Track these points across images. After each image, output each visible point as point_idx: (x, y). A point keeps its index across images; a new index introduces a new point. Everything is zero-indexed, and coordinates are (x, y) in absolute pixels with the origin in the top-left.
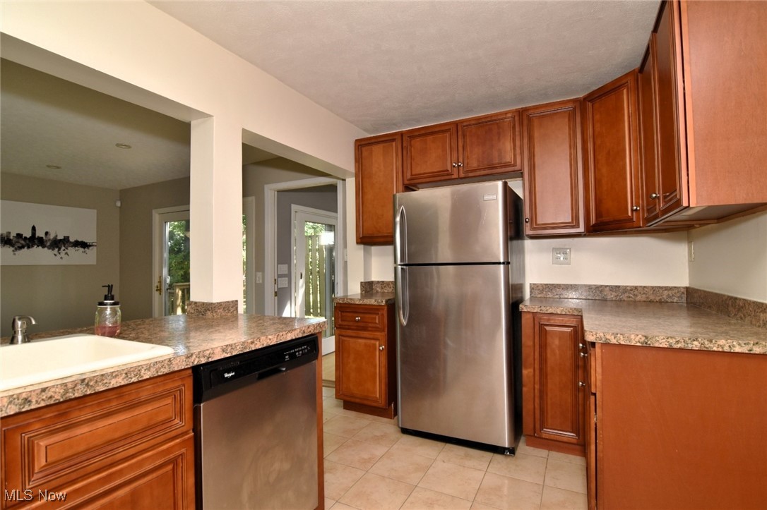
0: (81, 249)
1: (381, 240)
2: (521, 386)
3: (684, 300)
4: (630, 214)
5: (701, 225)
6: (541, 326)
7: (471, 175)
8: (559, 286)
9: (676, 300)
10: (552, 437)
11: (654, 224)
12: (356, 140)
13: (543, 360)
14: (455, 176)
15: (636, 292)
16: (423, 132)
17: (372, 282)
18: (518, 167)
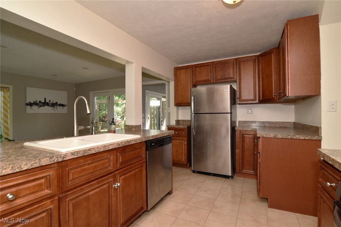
0: (62, 107)
1: (184, 105)
2: (235, 155)
3: (293, 127)
4: (274, 97)
5: (298, 101)
6: (243, 135)
7: (218, 81)
8: (249, 121)
9: (290, 126)
10: (246, 173)
11: (281, 100)
12: (175, 68)
13: (243, 147)
14: (212, 82)
15: (276, 124)
16: (200, 65)
17: (179, 120)
18: (235, 79)
